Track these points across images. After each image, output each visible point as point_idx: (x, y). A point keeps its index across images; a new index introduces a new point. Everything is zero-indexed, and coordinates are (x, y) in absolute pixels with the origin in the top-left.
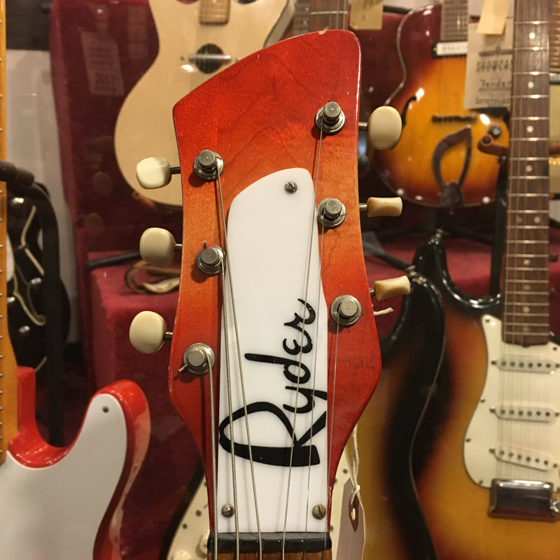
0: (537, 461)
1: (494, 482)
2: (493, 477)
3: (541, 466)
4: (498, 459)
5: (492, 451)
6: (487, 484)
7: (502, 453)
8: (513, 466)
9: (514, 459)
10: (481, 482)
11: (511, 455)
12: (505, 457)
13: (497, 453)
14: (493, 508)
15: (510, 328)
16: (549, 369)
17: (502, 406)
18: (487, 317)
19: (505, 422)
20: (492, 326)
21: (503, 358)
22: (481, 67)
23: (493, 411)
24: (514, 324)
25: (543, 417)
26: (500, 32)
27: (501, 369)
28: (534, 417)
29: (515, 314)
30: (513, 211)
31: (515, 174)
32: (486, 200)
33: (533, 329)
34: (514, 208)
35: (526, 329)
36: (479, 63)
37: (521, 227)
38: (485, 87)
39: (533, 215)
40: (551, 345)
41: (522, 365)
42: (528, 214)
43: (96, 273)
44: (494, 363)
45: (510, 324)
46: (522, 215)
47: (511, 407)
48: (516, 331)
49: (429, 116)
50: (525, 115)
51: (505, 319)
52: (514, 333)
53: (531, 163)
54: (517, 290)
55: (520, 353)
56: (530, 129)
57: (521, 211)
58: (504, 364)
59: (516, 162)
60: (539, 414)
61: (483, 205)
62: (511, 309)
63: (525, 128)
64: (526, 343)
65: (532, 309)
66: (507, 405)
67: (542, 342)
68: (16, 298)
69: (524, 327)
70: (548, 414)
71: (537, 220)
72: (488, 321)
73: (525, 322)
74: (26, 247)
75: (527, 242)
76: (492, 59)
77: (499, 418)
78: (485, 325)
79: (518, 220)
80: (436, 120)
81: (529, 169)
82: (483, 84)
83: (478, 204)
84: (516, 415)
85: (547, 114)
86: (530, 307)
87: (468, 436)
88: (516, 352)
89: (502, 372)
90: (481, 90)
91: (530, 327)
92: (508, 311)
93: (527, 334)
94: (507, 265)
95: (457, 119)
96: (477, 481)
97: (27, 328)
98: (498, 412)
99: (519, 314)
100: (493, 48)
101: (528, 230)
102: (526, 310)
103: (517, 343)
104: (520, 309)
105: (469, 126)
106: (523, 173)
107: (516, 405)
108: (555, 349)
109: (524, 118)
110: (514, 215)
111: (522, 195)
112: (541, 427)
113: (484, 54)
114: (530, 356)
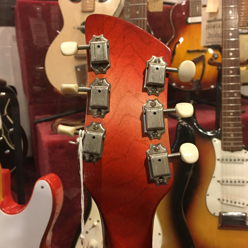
0: (239, 203)
1: (220, 213)
2: (220, 211)
3: (241, 205)
4: (222, 203)
5: (219, 199)
6: (217, 214)
7: (223, 200)
8: (229, 206)
9: (229, 203)
10: (214, 214)
11: (227, 201)
12: (225, 202)
13: (221, 200)
14: (220, 225)
15: (225, 144)
16: (243, 162)
17: (223, 179)
18: (215, 139)
19: (224, 186)
20: (217, 143)
21: (222, 158)
22: (208, 27)
23: (218, 181)
24: (227, 142)
25: (241, 183)
26: (216, 11)
27: (221, 162)
28: (237, 183)
29: (227, 137)
30: (225, 91)
31: (225, 74)
32: (212, 87)
33: (235, 144)
34: (225, 90)
35: (232, 144)
36: (207, 26)
37: (228, 98)
38: (210, 36)
39: (234, 93)
40: (244, 151)
41: (231, 160)
42: (231, 92)
43: (39, 125)
44: (218, 160)
45: (225, 142)
46: (228, 93)
47: (227, 179)
48: (228, 145)
49: (185, 50)
50: (228, 48)
51: (223, 140)
52: (227, 146)
53: (232, 69)
54: (228, 127)
55: (230, 155)
56: (231, 54)
57: (228, 91)
58: (223, 160)
59: (225, 69)
60: (239, 182)
61: (211, 89)
62: (225, 135)
63: (229, 54)
64: (232, 150)
65: (235, 135)
66: (225, 178)
67: (239, 150)
68: (3, 138)
69: (232, 143)
70: (243, 182)
71: (235, 95)
72: (215, 141)
73: (231, 141)
74: (7, 115)
75: (231, 105)
76: (213, 23)
77: (222, 184)
78: (214, 143)
79: (227, 95)
80: (189, 52)
81: (231, 72)
82: (209, 35)
83: (208, 89)
84: (229, 183)
85: (238, 47)
86: (234, 134)
87: (208, 193)
88: (228, 154)
89: (222, 164)
90: (208, 37)
91: (234, 143)
92: (224, 136)
93: (233, 146)
94: (223, 115)
95: (198, 51)
96: (212, 213)
97: (8, 151)
98: (221, 181)
99: (229, 137)
100: (213, 18)
101: (231, 99)
102: (232, 135)
103: (228, 150)
104: (229, 135)
105: (204, 54)
106: (229, 74)
107: (229, 178)
108: (246, 152)
109: (228, 49)
110: (225, 93)
111: (228, 84)
112: (240, 188)
113: (209, 21)
114: (234, 156)
